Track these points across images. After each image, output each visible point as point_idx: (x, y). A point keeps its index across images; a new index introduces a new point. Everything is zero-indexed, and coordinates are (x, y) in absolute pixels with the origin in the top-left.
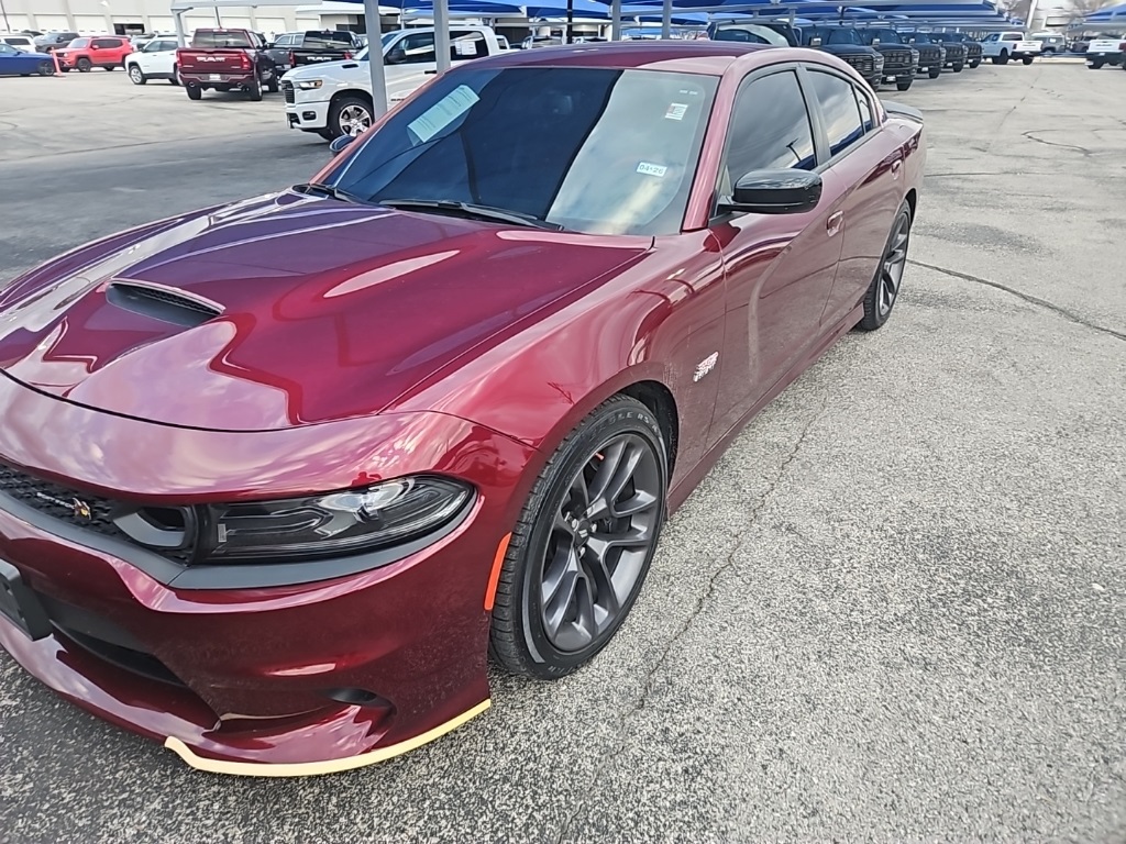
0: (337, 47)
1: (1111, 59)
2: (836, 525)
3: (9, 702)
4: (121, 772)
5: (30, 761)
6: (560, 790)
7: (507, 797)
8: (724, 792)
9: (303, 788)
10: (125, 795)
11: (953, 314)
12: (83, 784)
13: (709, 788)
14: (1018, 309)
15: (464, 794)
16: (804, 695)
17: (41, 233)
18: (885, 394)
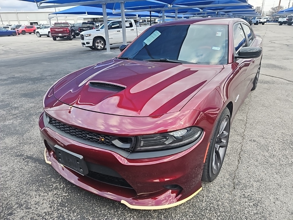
0: (90, 26)
1: (285, 23)
2: (266, 139)
3: (65, 194)
4: (103, 211)
5: (77, 210)
6: (222, 211)
7: (209, 214)
8: (266, 209)
9: (153, 213)
10: (106, 217)
11: (272, 85)
12: (94, 215)
13: (262, 209)
14: (288, 84)
15: (197, 213)
16: (277, 183)
17: (28, 74)
18: (263, 106)
